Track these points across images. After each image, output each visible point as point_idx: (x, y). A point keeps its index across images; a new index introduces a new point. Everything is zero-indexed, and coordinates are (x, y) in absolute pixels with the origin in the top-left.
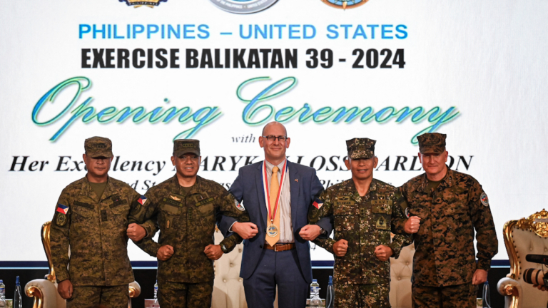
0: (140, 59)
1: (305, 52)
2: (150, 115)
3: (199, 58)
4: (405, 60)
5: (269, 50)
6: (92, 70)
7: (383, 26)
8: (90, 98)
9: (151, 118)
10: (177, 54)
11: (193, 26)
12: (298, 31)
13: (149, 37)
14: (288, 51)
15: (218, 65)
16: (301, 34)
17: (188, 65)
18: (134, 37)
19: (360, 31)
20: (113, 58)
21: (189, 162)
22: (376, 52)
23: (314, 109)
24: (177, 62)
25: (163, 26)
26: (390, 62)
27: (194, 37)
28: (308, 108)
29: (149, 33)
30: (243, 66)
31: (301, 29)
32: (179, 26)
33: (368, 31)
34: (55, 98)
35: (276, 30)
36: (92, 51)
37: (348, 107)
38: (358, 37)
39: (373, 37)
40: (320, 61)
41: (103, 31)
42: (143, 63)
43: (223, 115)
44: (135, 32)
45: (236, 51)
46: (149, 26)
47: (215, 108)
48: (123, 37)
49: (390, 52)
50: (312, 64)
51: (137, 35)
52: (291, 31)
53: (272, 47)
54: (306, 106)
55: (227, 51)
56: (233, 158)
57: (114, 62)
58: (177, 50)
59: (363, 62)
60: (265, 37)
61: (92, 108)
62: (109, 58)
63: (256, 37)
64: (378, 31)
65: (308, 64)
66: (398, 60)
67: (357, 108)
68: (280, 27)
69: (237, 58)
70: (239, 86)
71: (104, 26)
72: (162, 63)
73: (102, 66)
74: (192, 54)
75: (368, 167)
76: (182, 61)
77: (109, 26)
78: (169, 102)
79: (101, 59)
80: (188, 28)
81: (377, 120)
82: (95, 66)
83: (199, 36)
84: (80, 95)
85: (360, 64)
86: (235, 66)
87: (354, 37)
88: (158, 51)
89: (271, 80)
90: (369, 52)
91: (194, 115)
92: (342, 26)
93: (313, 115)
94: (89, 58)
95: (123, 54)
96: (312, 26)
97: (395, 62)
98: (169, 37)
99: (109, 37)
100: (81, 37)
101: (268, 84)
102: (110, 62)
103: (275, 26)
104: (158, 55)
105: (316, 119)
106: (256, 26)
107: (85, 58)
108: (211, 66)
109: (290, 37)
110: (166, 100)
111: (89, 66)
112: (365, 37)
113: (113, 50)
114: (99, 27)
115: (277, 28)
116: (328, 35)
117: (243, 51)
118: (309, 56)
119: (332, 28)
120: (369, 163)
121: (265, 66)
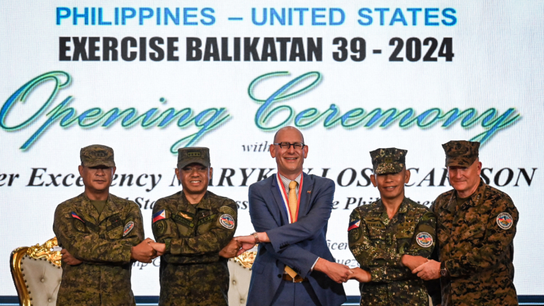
0: (130, 49)
1: (332, 41)
2: (143, 117)
3: (203, 48)
4: (453, 52)
5: (288, 39)
6: (72, 63)
7: (427, 10)
8: (70, 97)
9: (143, 122)
10: (175, 44)
11: (196, 9)
12: (324, 16)
13: (141, 23)
14: (310, 40)
15: (226, 58)
16: (327, 20)
17: (189, 58)
18: (123, 23)
19: (398, 17)
20: (98, 49)
21: (196, 175)
22: (417, 41)
23: (343, 111)
24: (176, 54)
25: (158, 10)
26: (435, 55)
27: (196, 24)
28: (336, 110)
29: (141, 18)
30: (256, 58)
31: (327, 13)
32: (178, 10)
33: (408, 16)
34: (28, 97)
35: (296, 15)
36: (72, 40)
37: (384, 109)
38: (396, 23)
39: (414, 23)
40: (350, 53)
41: (86, 16)
42: (134, 55)
43: (231, 118)
44: (124, 17)
45: (247, 40)
46: (141, 10)
47: (222, 109)
48: (110, 23)
49: (435, 42)
50: (340, 56)
51: (127, 20)
52: (314, 16)
53: (292, 36)
54: (332, 107)
55: (237, 40)
56: (244, 171)
57: (99, 53)
58: (176, 39)
59: (403, 54)
60: (283, 23)
61: (72, 109)
62: (93, 49)
63: (272, 24)
64: (421, 16)
65: (335, 56)
66: (444, 52)
67: (395, 110)
68: (301, 11)
69: (249, 49)
70: (251, 84)
71: (86, 9)
72: (157, 55)
73: (84, 58)
74: (194, 44)
75: (397, 184)
76: (181, 52)
77: (93, 9)
78: (166, 103)
79: (82, 49)
80: (189, 13)
81: (419, 125)
82: (76, 58)
83: (202, 21)
84: (58, 94)
85: (399, 56)
86: (247, 59)
87: (391, 24)
88: (153, 40)
89: (290, 75)
90: (410, 41)
91: (197, 119)
92: (376, 9)
93: (341, 118)
94: (68, 49)
95: (110, 43)
96: (340, 10)
97: (441, 54)
98: (166, 23)
99: (93, 23)
100: (58, 23)
101: (286, 80)
102: (94, 53)
103: (295, 9)
104: (153, 45)
105: (344, 124)
106: (272, 10)
107: (63, 48)
108: (216, 59)
109: (314, 23)
110: (162, 100)
111: (68, 59)
112: (405, 24)
113: (98, 39)
114: (81, 11)
115: (298, 12)
116: (360, 21)
117: (256, 40)
118: (336, 46)
119: (365, 13)
120: (399, 178)
121: (283, 58)
